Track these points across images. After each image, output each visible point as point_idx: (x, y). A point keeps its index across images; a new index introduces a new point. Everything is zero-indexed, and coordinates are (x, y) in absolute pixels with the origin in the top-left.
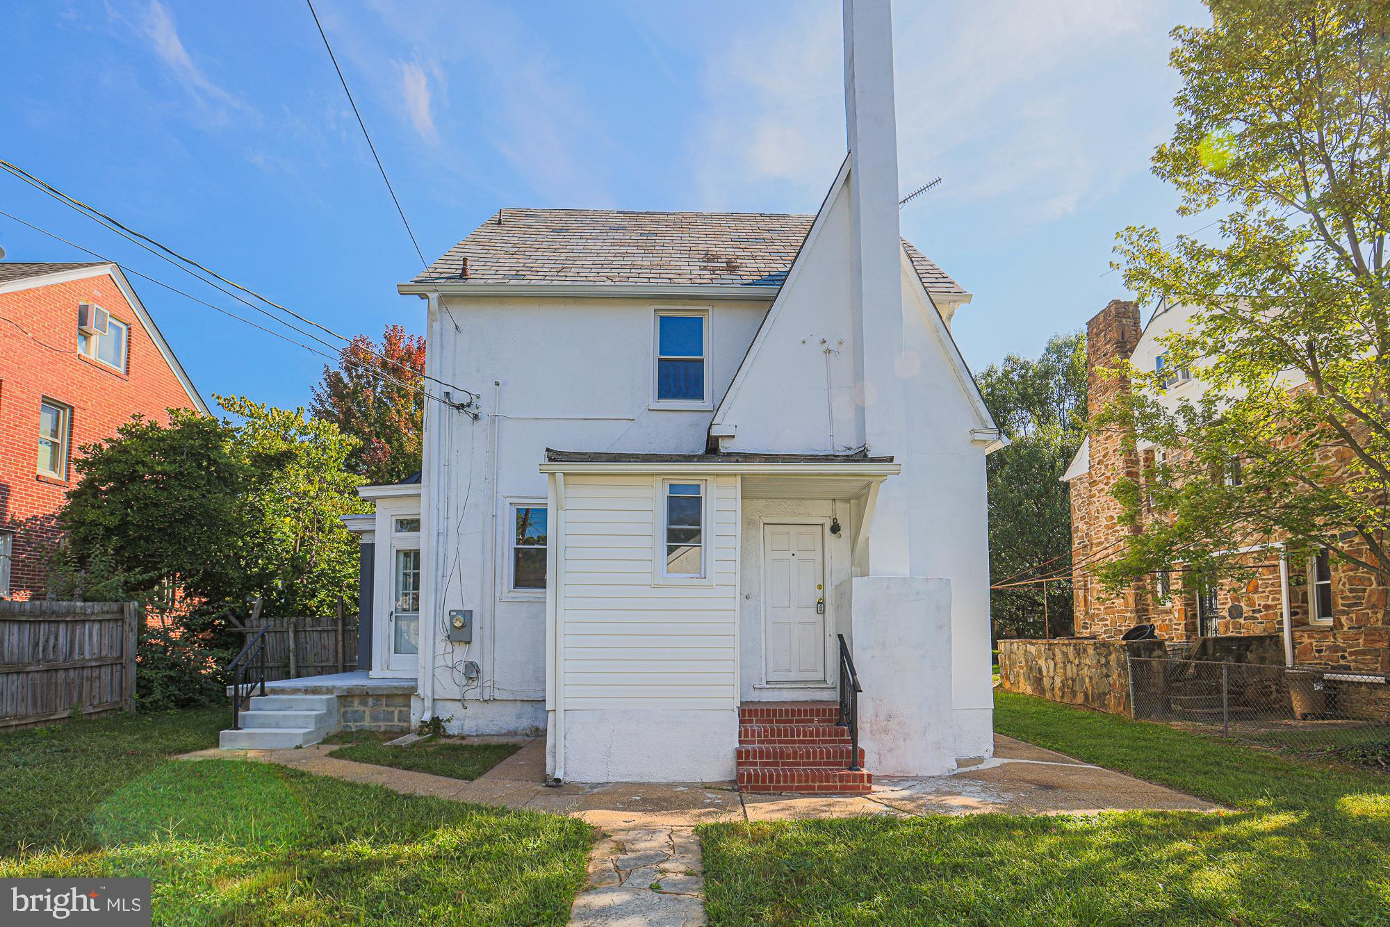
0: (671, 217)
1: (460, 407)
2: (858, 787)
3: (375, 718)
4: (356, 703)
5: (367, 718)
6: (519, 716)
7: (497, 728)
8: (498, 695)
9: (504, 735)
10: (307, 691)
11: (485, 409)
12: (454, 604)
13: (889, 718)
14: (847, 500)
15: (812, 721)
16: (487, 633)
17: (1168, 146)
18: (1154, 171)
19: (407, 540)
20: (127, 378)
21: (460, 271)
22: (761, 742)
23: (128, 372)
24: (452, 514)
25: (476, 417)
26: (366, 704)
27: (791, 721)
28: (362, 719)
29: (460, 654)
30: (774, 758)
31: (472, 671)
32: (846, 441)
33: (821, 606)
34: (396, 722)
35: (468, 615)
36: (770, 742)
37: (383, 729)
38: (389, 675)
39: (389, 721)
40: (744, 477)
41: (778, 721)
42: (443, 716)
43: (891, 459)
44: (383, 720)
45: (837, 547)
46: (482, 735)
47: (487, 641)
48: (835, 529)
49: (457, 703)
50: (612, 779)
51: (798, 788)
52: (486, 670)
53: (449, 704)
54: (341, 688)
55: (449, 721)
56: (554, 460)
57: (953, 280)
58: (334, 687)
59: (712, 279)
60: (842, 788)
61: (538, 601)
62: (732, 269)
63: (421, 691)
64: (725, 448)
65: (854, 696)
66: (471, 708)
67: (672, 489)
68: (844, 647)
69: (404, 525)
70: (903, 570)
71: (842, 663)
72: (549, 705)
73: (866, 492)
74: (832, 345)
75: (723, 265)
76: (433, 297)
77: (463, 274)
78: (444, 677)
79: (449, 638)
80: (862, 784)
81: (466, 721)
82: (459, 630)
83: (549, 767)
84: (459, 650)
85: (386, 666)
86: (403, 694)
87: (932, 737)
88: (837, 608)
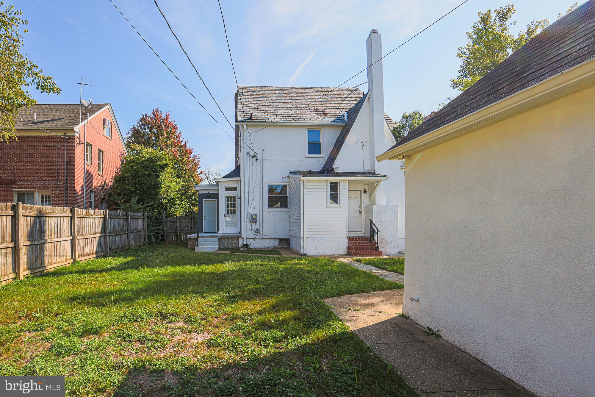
0: (294, 90)
1: (253, 157)
2: (379, 255)
3: (228, 244)
4: (222, 240)
5: (226, 245)
6: (270, 243)
7: (264, 246)
8: (264, 237)
9: (266, 248)
10: (210, 237)
11: (259, 157)
12: (252, 212)
13: (383, 239)
14: (368, 184)
15: (363, 241)
16: (261, 220)
17: (456, 79)
18: (451, 86)
19: (231, 194)
20: (111, 140)
21: (250, 117)
22: (352, 245)
23: (111, 138)
24: (251, 186)
25: (257, 160)
26: (225, 241)
27: (358, 241)
28: (224, 244)
29: (253, 226)
30: (358, 249)
31: (257, 230)
32: (367, 168)
33: (360, 212)
34: (234, 245)
35: (256, 215)
36: (354, 245)
37: (230, 247)
38: (224, 232)
39: (232, 245)
40: (349, 180)
41: (354, 241)
42: (249, 243)
43: (386, 176)
44: (230, 245)
45: (365, 197)
46: (259, 248)
47: (261, 222)
48: (365, 192)
49: (253, 240)
50: (317, 254)
51: (365, 255)
52: (261, 230)
53: (250, 240)
54: (220, 236)
55: (250, 244)
56: (304, 177)
57: (391, 119)
58: (218, 236)
59: (322, 119)
60: (375, 255)
61: (276, 211)
62: (325, 114)
63: (243, 236)
64: (336, 171)
65: (377, 233)
66: (257, 241)
67: (331, 183)
68: (371, 222)
69: (227, 189)
70: (384, 203)
71: (371, 226)
72: (302, 236)
73: (376, 183)
74: (364, 143)
75: (322, 113)
76: (245, 125)
77: (251, 118)
78: (249, 232)
79: (251, 221)
80: (380, 254)
81: (255, 245)
82: (253, 219)
83: (302, 252)
84: (253, 225)
85: (223, 230)
86: (236, 238)
87: (393, 244)
88: (366, 213)
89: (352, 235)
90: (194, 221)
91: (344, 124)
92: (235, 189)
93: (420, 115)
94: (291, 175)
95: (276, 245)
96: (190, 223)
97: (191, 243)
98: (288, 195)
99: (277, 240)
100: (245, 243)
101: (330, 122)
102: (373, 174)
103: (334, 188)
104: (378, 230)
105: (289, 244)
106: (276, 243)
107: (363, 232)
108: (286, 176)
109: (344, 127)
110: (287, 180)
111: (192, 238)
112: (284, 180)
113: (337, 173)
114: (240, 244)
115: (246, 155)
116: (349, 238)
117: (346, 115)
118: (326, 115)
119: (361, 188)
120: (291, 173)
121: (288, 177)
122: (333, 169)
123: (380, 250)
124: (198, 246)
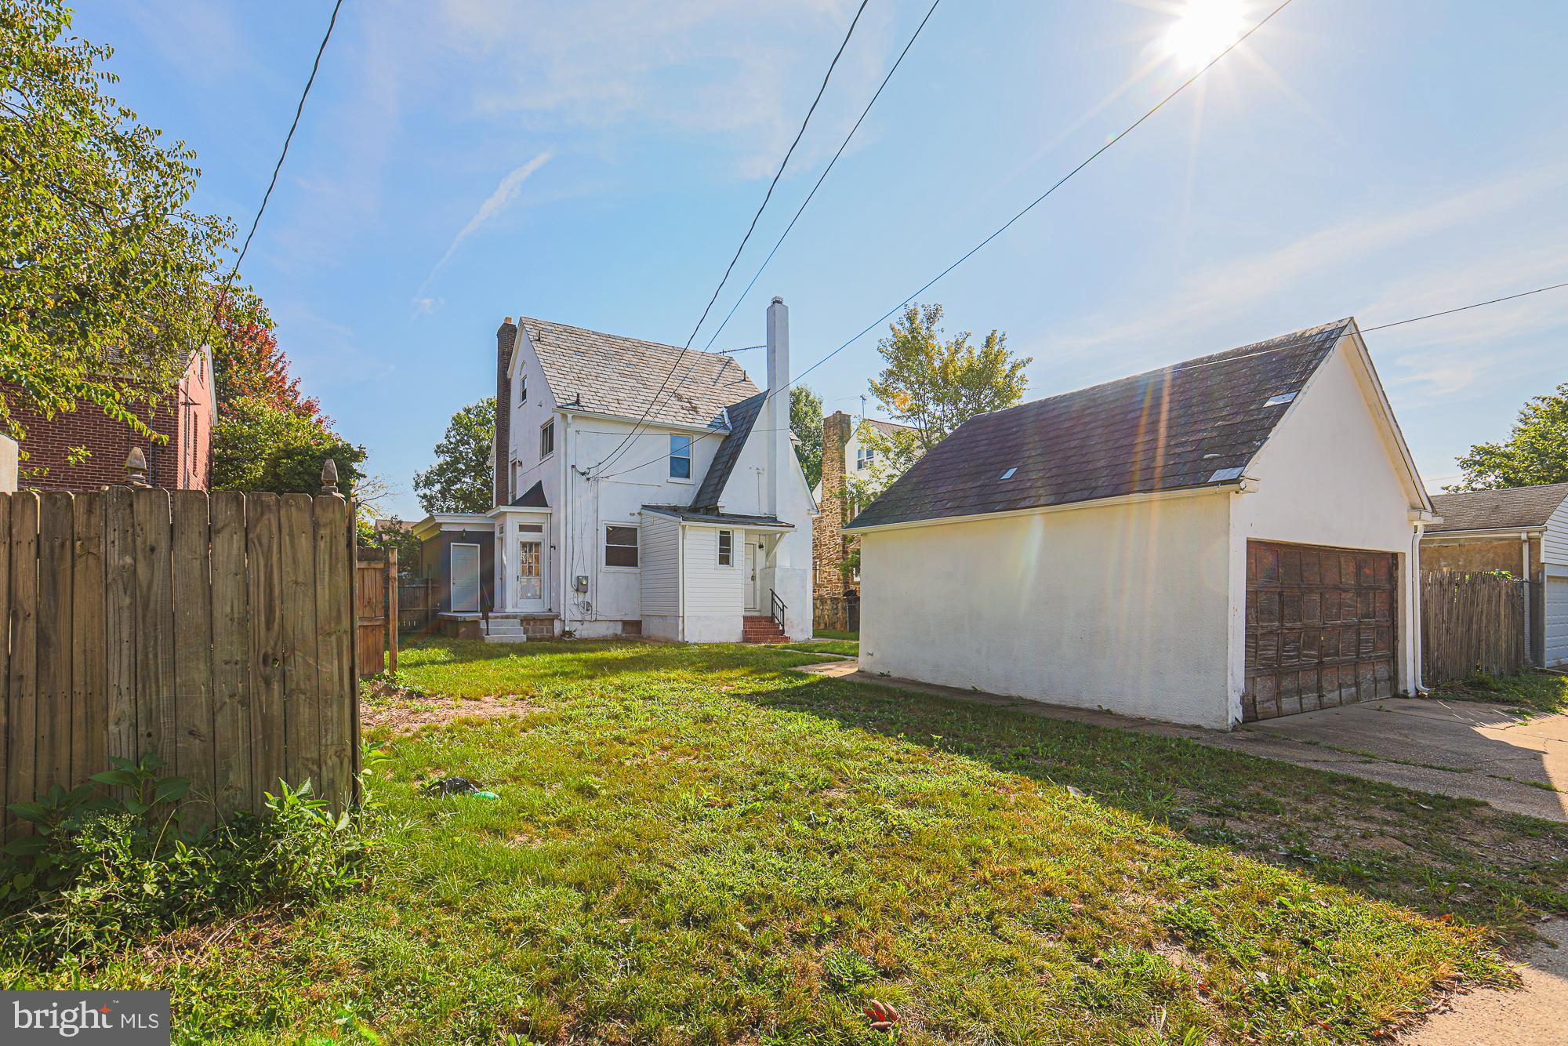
1: (583, 474)
2: (786, 641)
4: (528, 623)
6: (608, 629)
7: (597, 634)
8: (599, 618)
9: (602, 637)
11: (592, 475)
12: (579, 573)
13: (789, 620)
14: (766, 537)
15: (762, 621)
16: (594, 587)
19: (530, 536)
21: (576, 399)
22: (749, 628)
24: (577, 527)
25: (588, 479)
27: (756, 622)
29: (581, 598)
30: (757, 632)
31: (588, 606)
32: (763, 510)
33: (753, 578)
34: (548, 633)
35: (586, 578)
36: (752, 628)
38: (523, 610)
39: (541, 633)
40: (746, 530)
41: (752, 622)
42: (573, 629)
43: (789, 527)
45: (761, 555)
46: (590, 636)
47: (595, 592)
48: (761, 547)
49: (580, 623)
52: (594, 605)
53: (575, 623)
54: (515, 616)
55: (575, 631)
56: (685, 521)
58: (512, 615)
59: (692, 419)
60: (780, 641)
61: (618, 572)
62: (695, 409)
63: (562, 617)
64: (721, 511)
65: (783, 610)
66: (586, 625)
67: (721, 532)
68: (773, 593)
69: (523, 528)
70: (787, 565)
71: (773, 599)
72: (681, 615)
73: (778, 535)
74: (761, 471)
75: (688, 405)
76: (570, 416)
77: (578, 402)
78: (575, 609)
79: (577, 590)
80: (787, 639)
81: (583, 631)
82: (581, 587)
83: (680, 638)
84: (581, 596)
85: (516, 605)
86: (550, 619)
87: (800, 627)
88: (762, 579)
89: (749, 614)
90: (433, 587)
91: (727, 433)
92: (538, 529)
93: (807, 396)
94: (643, 511)
95: (619, 632)
96: (423, 592)
97: (464, 629)
98: (638, 546)
99: (620, 624)
100: (567, 629)
101: (705, 426)
102: (772, 520)
103: (725, 541)
104: (783, 606)
105: (639, 631)
106: (618, 629)
107: (758, 608)
108: (636, 512)
109: (727, 437)
110: (637, 518)
111: (467, 619)
112: (633, 519)
113: (723, 515)
114: (557, 630)
115: (569, 469)
116: (745, 618)
117: (725, 413)
118: (697, 412)
119: (755, 540)
120: (645, 507)
121: (640, 514)
122: (717, 508)
123: (786, 635)
124: (488, 634)
